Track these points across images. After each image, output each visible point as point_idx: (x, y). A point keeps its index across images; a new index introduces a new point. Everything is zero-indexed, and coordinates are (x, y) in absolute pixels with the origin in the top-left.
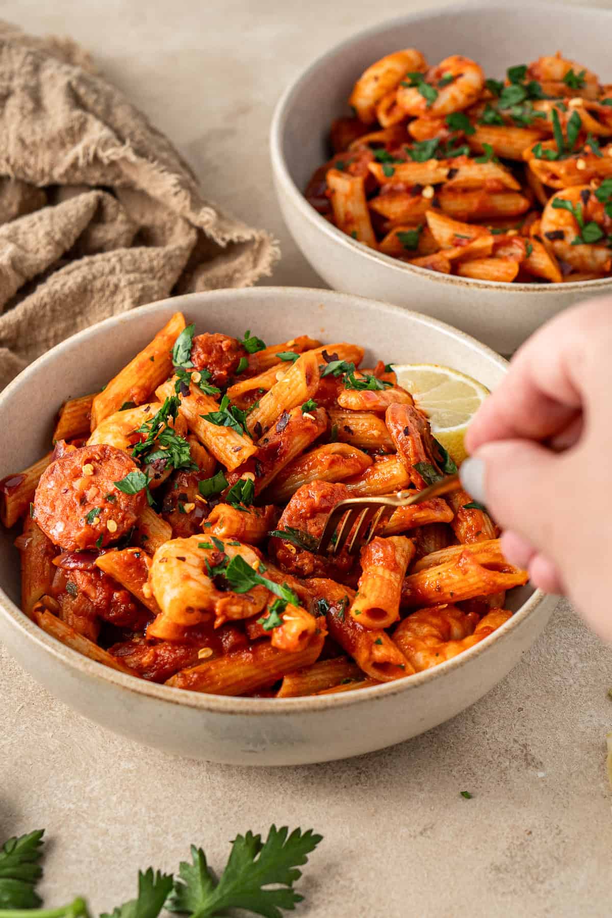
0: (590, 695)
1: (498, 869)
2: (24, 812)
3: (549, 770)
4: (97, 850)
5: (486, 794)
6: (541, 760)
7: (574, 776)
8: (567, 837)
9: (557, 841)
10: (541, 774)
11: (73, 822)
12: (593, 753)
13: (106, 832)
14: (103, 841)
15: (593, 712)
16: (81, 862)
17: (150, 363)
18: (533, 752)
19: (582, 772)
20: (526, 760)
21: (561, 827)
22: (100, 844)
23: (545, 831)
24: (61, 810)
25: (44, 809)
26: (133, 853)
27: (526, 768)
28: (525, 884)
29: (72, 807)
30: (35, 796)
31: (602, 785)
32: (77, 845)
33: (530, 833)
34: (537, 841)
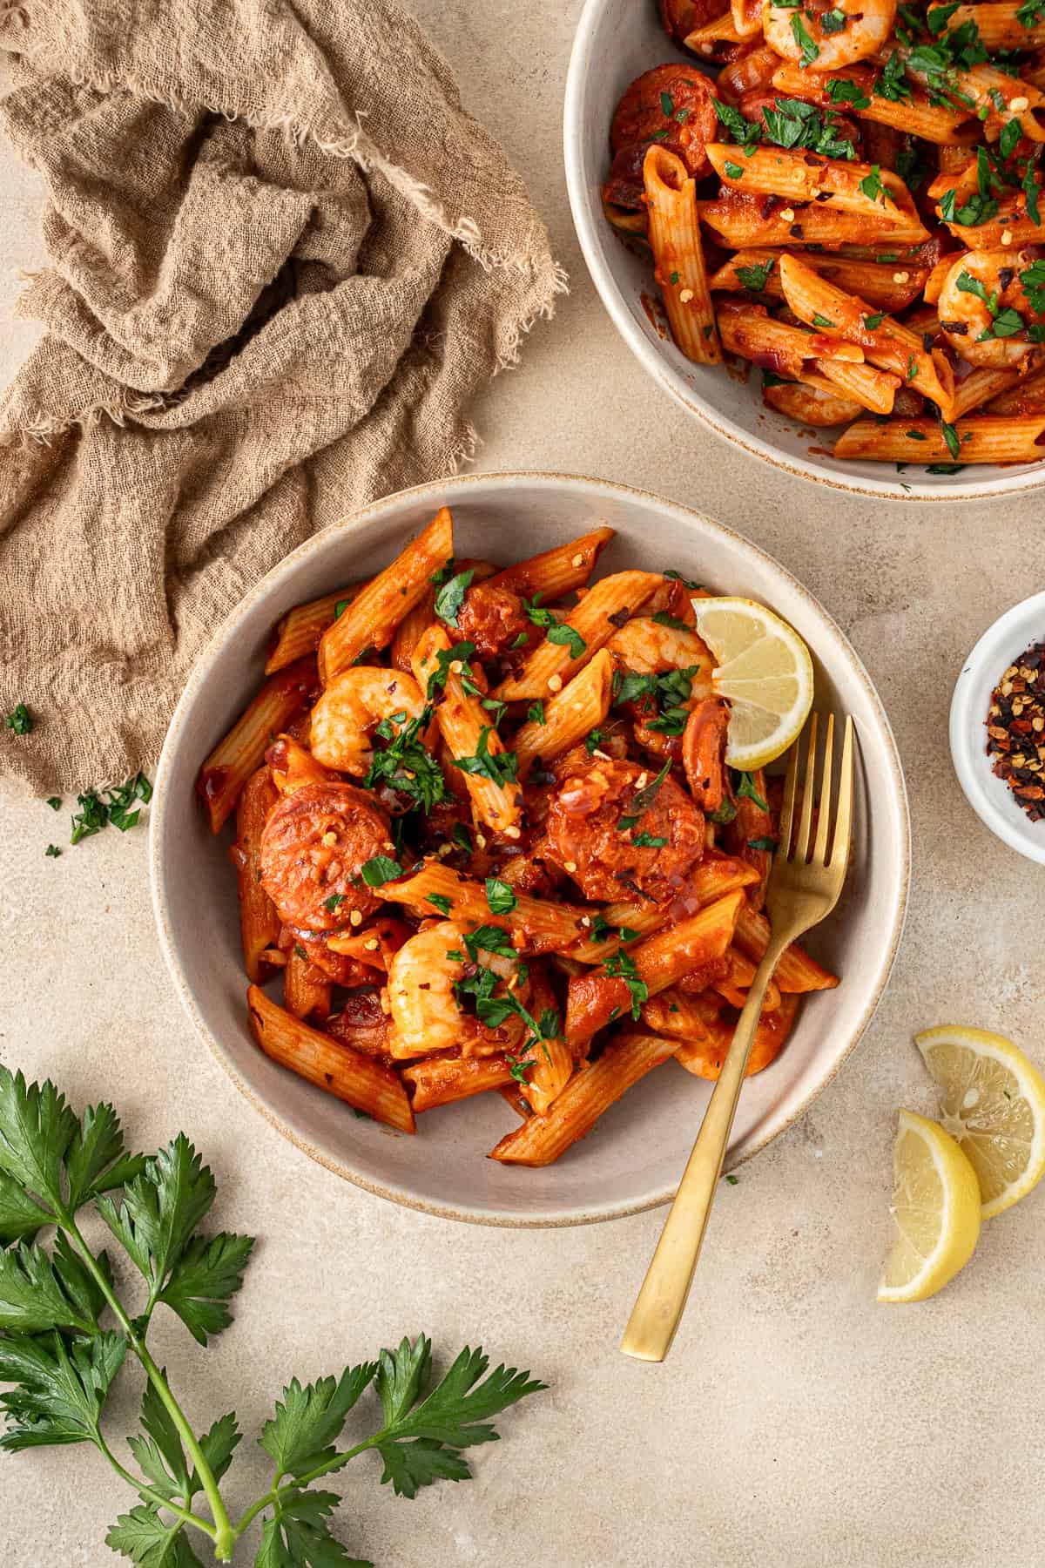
0: (893, 1039)
1: (755, 1280)
2: (242, 1174)
3: (829, 1148)
4: (323, 1230)
5: (754, 1178)
6: (822, 1132)
7: (855, 1157)
8: (835, 1242)
9: (824, 1246)
10: (819, 1154)
11: (296, 1190)
12: (883, 1125)
13: (333, 1207)
14: (329, 1218)
15: (891, 1065)
16: (306, 1244)
17: (401, 596)
18: (814, 1121)
19: (865, 1153)
20: (805, 1131)
21: (831, 1228)
22: (327, 1223)
23: (812, 1233)
24: (283, 1173)
25: (264, 1171)
26: (362, 1236)
27: (804, 1144)
28: (781, 1301)
29: (295, 1169)
30: (254, 1153)
31: (884, 1172)
32: (302, 1221)
33: (796, 1234)
34: (802, 1245)
